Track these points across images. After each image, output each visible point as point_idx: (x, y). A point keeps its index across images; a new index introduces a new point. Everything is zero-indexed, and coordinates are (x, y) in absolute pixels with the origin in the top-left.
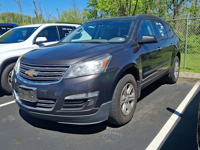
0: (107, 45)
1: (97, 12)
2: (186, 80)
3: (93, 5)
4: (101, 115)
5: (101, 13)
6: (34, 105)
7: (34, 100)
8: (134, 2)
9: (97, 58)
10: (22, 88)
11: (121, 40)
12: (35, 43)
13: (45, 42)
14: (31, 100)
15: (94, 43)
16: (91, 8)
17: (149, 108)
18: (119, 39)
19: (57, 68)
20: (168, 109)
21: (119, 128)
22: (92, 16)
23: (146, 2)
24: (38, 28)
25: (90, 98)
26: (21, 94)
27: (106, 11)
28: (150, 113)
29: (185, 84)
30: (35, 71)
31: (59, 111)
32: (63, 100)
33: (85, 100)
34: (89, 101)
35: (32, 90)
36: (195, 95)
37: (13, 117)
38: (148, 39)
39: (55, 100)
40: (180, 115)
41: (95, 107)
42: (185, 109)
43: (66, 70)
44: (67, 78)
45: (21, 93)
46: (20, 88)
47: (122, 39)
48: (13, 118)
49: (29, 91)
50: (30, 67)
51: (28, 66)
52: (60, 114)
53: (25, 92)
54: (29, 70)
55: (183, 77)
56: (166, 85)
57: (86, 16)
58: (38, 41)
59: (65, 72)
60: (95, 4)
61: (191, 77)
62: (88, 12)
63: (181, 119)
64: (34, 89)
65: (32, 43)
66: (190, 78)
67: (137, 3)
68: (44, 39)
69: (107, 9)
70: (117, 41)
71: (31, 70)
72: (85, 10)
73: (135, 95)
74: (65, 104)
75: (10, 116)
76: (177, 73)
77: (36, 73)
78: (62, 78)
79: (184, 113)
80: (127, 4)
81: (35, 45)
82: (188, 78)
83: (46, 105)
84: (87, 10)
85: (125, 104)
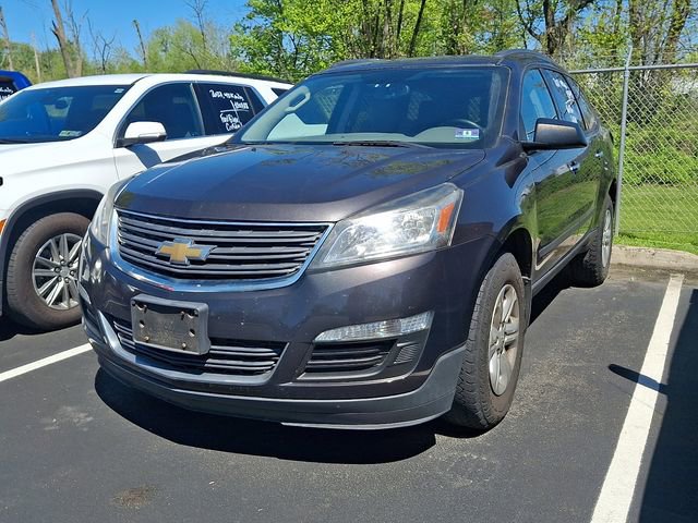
0: (428, 151)
1: (281, 38)
2: (630, 271)
3: (266, 12)
4: (435, 395)
5: (296, 42)
6: (195, 364)
7: (197, 346)
8: (412, 8)
9: (420, 197)
10: (148, 304)
11: (468, 135)
12: (121, 142)
13: (161, 139)
14: (184, 349)
15: (375, 145)
16: (260, 21)
17: (552, 367)
18: (461, 133)
19: (281, 234)
20: (614, 368)
21: (480, 439)
22: (264, 50)
23: (454, 7)
24: (127, 88)
25: (405, 338)
26: (142, 326)
27: (314, 35)
28: (561, 382)
29: (633, 287)
30: (197, 242)
31: (290, 384)
32: (311, 343)
33: (386, 345)
34: (402, 347)
35: (191, 312)
36: (681, 323)
37: (82, 412)
38: (555, 134)
39: (277, 346)
40: (661, 388)
41: (417, 370)
42: (668, 367)
43: (314, 239)
44: (321, 266)
45: (142, 322)
46: (141, 304)
47: (470, 132)
48: (82, 415)
49: (177, 317)
50: (172, 229)
51: (161, 228)
52: (293, 393)
53: (160, 318)
54: (172, 240)
55: (620, 264)
56: (572, 290)
57: (241, 49)
58: (135, 135)
59: (313, 246)
60: (274, 9)
61: (646, 262)
62: (249, 37)
63: (669, 400)
64: (201, 307)
65: (111, 143)
66: (644, 267)
67: (422, 9)
68: (156, 129)
69: (321, 27)
70: (456, 141)
71: (179, 242)
72: (241, 29)
73: (520, 325)
74: (314, 358)
75: (69, 409)
76: (607, 248)
77: (202, 252)
78: (302, 268)
79: (669, 380)
80: (389, 10)
81: (124, 151)
82: (635, 266)
83: (241, 363)
84: (244, 29)
85: (495, 354)
